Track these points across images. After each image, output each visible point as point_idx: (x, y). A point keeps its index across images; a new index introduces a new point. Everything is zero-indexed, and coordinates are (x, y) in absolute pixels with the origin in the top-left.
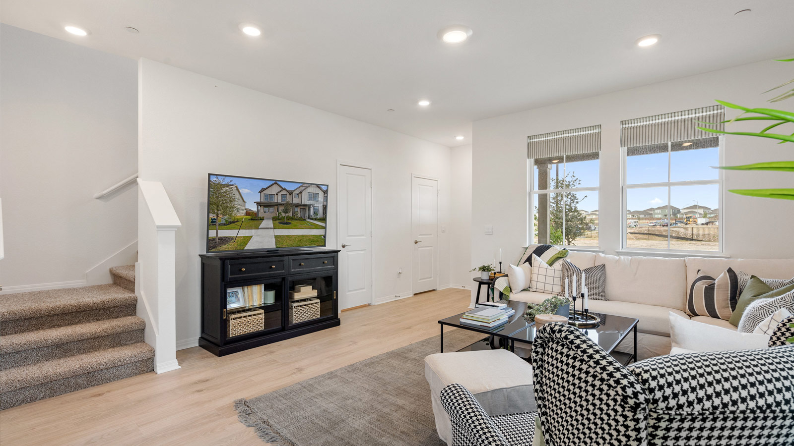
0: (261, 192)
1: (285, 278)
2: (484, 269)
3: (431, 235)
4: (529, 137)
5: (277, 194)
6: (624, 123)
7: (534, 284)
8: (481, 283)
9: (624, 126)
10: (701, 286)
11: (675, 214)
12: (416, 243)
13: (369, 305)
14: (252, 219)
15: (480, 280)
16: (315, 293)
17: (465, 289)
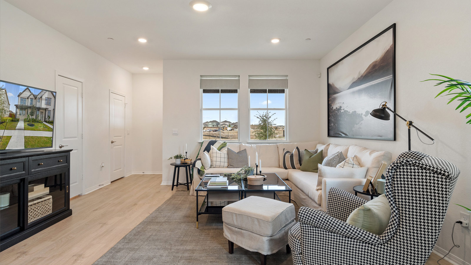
0: (19, 96)
1: (24, 179)
2: (177, 157)
3: (121, 136)
4: (201, 76)
5: (28, 98)
6: (250, 76)
7: (214, 163)
8: (177, 166)
9: (250, 78)
10: (288, 156)
11: (217, 125)
12: (112, 142)
13: (79, 196)
14: (12, 121)
15: (175, 164)
16: (47, 190)
17: (144, 174)
